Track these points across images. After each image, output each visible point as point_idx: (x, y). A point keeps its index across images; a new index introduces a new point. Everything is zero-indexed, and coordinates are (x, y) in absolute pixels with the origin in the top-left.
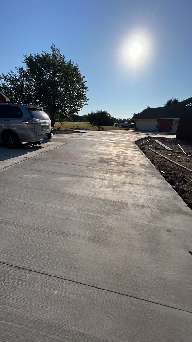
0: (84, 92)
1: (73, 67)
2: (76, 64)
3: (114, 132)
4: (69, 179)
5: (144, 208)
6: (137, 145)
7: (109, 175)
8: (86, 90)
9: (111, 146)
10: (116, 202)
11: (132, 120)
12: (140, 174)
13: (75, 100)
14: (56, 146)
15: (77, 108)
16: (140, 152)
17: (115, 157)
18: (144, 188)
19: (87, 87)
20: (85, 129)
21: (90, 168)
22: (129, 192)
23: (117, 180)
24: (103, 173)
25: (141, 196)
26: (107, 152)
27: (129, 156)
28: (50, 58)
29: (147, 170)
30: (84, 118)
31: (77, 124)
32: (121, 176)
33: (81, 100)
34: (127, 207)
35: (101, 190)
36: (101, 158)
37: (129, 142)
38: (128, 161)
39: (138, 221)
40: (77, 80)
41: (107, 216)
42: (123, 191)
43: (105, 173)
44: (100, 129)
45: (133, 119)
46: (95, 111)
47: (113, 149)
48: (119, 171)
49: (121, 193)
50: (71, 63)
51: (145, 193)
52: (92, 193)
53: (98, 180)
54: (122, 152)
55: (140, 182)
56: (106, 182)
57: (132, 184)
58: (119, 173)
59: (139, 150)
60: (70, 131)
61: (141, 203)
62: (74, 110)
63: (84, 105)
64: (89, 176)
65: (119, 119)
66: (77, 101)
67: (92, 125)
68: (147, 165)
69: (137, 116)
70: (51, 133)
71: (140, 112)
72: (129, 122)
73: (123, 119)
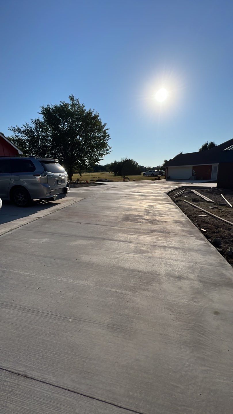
0: (105, 140)
1: (93, 116)
2: (97, 112)
3: (142, 182)
4: (86, 243)
5: (181, 280)
6: (170, 197)
7: (135, 237)
8: (108, 138)
9: (138, 199)
10: (145, 273)
11: (162, 168)
12: (175, 234)
13: (95, 149)
14: (72, 202)
15: (98, 157)
16: (174, 205)
17: (143, 213)
18: (181, 252)
19: (109, 135)
20: (108, 180)
21: (112, 227)
22: (161, 258)
23: (146, 242)
24: (128, 233)
25: (177, 263)
26: (133, 207)
27: (161, 211)
28: (68, 108)
29: (183, 228)
30: (107, 168)
31: (98, 175)
32: (150, 237)
33: (102, 149)
34: (160, 279)
35: (126, 256)
36: (126, 215)
37: (160, 193)
38: (159, 217)
39: (174, 299)
40: (97, 128)
41: (133, 292)
42: (153, 257)
43: (131, 234)
44: (126, 180)
45: (164, 167)
46: (119, 160)
47: (141, 203)
48: (148, 230)
49: (151, 260)
50: (91, 112)
51: (182, 259)
52: (113, 260)
53: (121, 242)
54: (152, 206)
55: (175, 245)
56: (132, 246)
57: (165, 247)
58: (148, 233)
59: (173, 203)
60: (90, 183)
61: (177, 274)
62: (95, 159)
63: (106, 154)
64: (110, 238)
65: (147, 168)
66: (98, 150)
67: (116, 175)
68: (184, 222)
69: (168, 164)
70: (67, 187)
71: (171, 159)
72: (159, 170)
73: (152, 167)
